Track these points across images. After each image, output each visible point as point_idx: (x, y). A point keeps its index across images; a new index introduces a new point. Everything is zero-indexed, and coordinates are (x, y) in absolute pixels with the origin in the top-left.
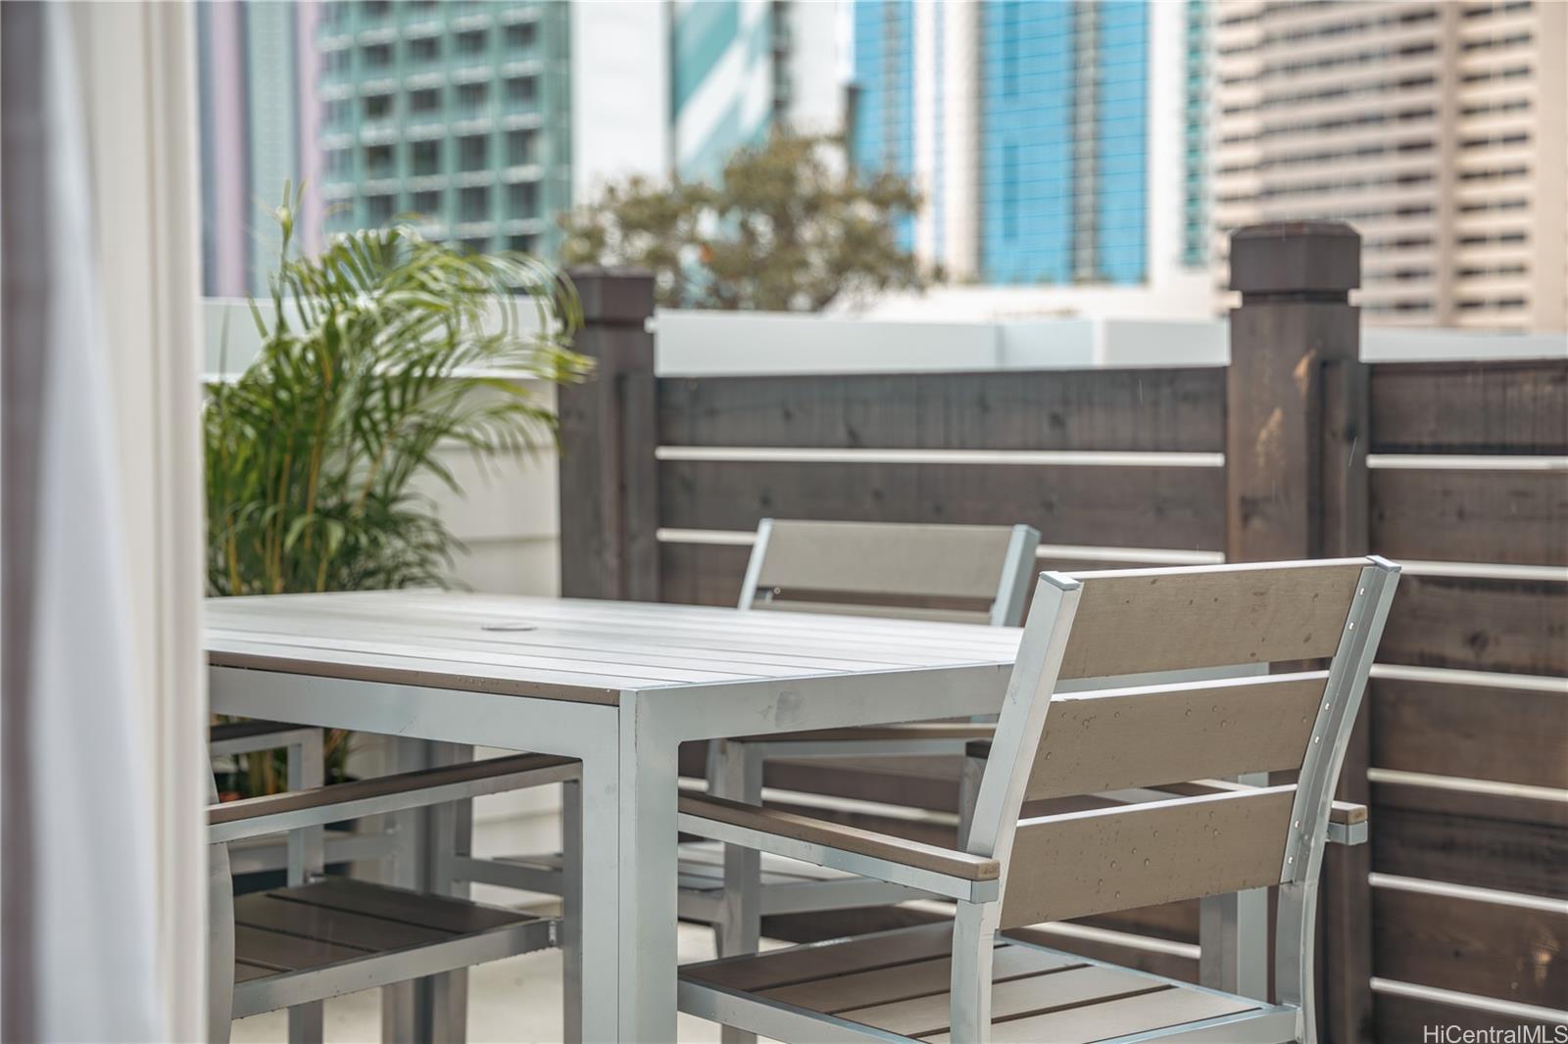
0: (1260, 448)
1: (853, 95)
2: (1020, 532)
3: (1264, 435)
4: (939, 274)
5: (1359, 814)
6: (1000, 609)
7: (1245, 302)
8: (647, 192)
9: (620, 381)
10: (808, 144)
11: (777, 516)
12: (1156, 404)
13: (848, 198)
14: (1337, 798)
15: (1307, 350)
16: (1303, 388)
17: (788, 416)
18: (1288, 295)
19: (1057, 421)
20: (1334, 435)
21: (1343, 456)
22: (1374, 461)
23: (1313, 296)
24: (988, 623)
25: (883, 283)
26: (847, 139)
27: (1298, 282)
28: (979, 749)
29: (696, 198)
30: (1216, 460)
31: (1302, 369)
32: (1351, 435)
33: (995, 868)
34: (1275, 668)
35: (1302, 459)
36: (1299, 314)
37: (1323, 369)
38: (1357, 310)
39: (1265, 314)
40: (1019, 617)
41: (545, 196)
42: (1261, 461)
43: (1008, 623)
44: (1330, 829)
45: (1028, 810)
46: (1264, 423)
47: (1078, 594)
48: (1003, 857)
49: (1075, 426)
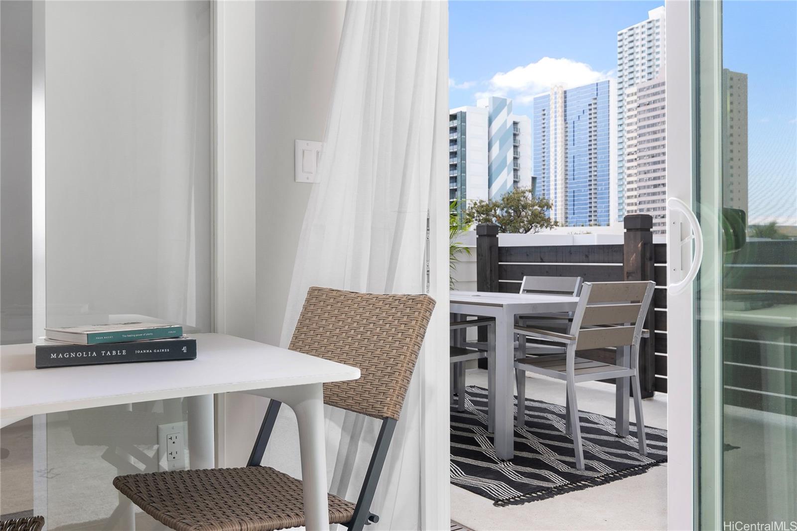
0: (631, 262)
1: (534, 179)
2: (579, 278)
3: (632, 259)
4: (556, 223)
5: (647, 331)
6: (575, 294)
7: (627, 231)
8: (484, 204)
9: (491, 248)
10: (524, 192)
11: (527, 275)
12: (608, 252)
13: (533, 206)
14: (643, 329)
15: (641, 241)
16: (640, 249)
17: (527, 255)
18: (637, 230)
19: (587, 256)
20: (647, 259)
21: (649, 264)
22: (656, 265)
23: (642, 230)
24: (572, 296)
25: (542, 226)
26: (532, 191)
27: (639, 227)
28: (571, 320)
29: (496, 205)
30: (622, 264)
31: (640, 245)
32: (651, 259)
33: (575, 338)
34: (632, 302)
35: (640, 265)
36: (639, 233)
37: (644, 245)
38: (652, 232)
39: (632, 234)
40: (578, 295)
41: (459, 205)
42: (631, 265)
43: (576, 296)
44: (642, 335)
45: (581, 328)
46: (632, 257)
47: (591, 286)
48: (577, 336)
49: (591, 257)
